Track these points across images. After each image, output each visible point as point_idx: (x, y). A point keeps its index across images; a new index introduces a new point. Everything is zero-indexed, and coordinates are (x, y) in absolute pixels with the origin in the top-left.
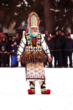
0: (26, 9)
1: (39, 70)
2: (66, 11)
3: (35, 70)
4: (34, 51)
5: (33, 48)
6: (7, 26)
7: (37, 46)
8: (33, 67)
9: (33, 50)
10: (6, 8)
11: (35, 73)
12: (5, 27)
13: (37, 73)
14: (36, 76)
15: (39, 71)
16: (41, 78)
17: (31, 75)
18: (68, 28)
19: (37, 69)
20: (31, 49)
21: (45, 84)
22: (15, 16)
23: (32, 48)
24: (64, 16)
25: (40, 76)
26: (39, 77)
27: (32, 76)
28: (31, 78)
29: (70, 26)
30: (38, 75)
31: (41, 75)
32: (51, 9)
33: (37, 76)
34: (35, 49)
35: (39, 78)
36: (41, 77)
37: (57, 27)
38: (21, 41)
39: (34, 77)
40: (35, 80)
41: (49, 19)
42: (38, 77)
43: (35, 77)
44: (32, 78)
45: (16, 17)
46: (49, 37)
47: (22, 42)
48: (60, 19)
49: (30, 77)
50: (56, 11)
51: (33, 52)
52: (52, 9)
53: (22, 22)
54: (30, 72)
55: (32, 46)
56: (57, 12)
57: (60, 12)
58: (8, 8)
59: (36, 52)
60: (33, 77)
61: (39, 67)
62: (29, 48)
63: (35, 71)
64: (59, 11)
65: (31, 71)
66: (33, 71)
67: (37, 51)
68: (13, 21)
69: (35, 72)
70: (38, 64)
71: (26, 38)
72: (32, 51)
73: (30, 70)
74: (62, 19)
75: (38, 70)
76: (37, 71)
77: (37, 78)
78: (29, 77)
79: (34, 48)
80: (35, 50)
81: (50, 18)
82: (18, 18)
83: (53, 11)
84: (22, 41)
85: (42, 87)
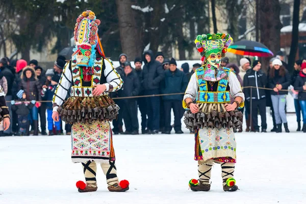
0: (77, 7)
1: (99, 138)
2: (167, 11)
3: (89, 138)
4: (86, 95)
5: (82, 89)
6: (37, 45)
7: (93, 84)
8: (84, 132)
9: (83, 94)
10: (34, 6)
11: (90, 146)
12: (34, 47)
13: (93, 144)
14: (90, 152)
15: (99, 141)
16: (101, 156)
17: (81, 149)
18: (173, 49)
19: (93, 137)
20: (78, 92)
21: (115, 168)
22: (56, 24)
23: (80, 89)
24: (163, 20)
25: (99, 152)
26: (97, 153)
27: (82, 152)
28: (80, 155)
29: (177, 42)
30: (95, 148)
31: (101, 149)
32: (133, 7)
33: (92, 152)
34: (88, 92)
35: (97, 155)
36: (101, 153)
37: (146, 45)
38: (62, 75)
39: (86, 154)
40: (88, 160)
41: (128, 28)
42: (95, 154)
43: (89, 155)
44: (82, 155)
45: (58, 26)
46: (129, 67)
47: (64, 77)
48: (153, 29)
49: (79, 153)
50: (145, 10)
51: (83, 98)
52: (136, 5)
53: (71, 37)
54: (78, 143)
55: (80, 85)
56: (146, 13)
57: (152, 12)
58: (38, 6)
59: (90, 98)
60: (84, 153)
61: (98, 130)
62: (76, 89)
63: (89, 140)
64: (152, 9)
65: (80, 141)
66: (85, 141)
67: (91, 95)
68: (52, 35)
69: (89, 143)
70: (94, 126)
71: (70, 68)
72: (81, 95)
73: (78, 139)
74: (157, 29)
75: (95, 138)
76: (94, 141)
77: (92, 155)
78: (77, 154)
79: (85, 89)
80: (88, 94)
81: (130, 27)
82: (62, 27)
83: (138, 10)
84: (64, 75)
85: (110, 176)
